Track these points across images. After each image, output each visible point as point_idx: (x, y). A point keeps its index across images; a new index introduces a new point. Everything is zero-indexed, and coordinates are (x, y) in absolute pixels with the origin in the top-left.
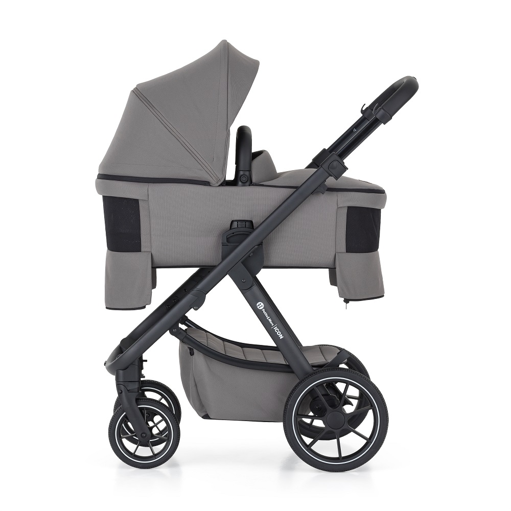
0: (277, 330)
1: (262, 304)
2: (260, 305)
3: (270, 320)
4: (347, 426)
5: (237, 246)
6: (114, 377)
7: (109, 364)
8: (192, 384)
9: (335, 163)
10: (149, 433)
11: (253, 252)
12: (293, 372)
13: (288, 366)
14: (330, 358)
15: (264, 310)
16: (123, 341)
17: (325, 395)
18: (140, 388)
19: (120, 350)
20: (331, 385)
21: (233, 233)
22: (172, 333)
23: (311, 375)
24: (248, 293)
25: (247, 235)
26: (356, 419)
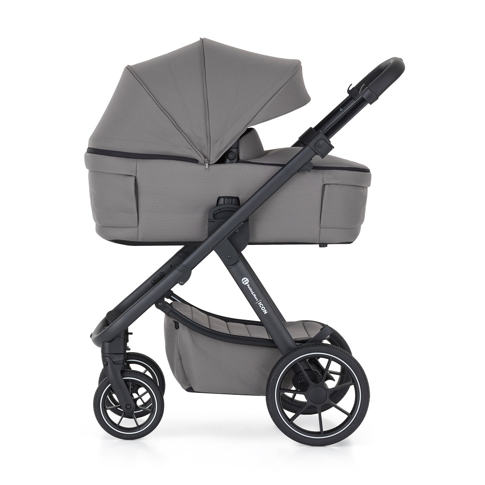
0: (261, 306)
1: (247, 280)
2: (245, 281)
3: (255, 295)
4: (328, 401)
5: (224, 222)
6: (100, 349)
7: (95, 336)
8: (176, 357)
9: (321, 142)
10: (134, 405)
11: (239, 229)
12: (276, 347)
13: (272, 341)
14: (313, 334)
15: (248, 285)
16: (109, 314)
17: (307, 370)
18: (125, 360)
19: (106, 322)
20: (314, 360)
21: (220, 210)
22: (158, 307)
23: (294, 350)
24: (233, 268)
25: (233, 212)
26: (338, 394)
